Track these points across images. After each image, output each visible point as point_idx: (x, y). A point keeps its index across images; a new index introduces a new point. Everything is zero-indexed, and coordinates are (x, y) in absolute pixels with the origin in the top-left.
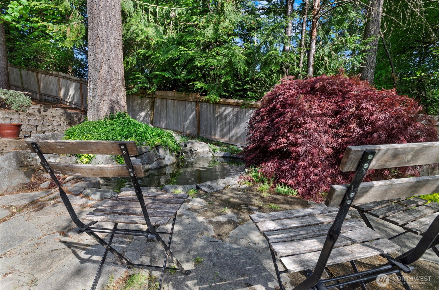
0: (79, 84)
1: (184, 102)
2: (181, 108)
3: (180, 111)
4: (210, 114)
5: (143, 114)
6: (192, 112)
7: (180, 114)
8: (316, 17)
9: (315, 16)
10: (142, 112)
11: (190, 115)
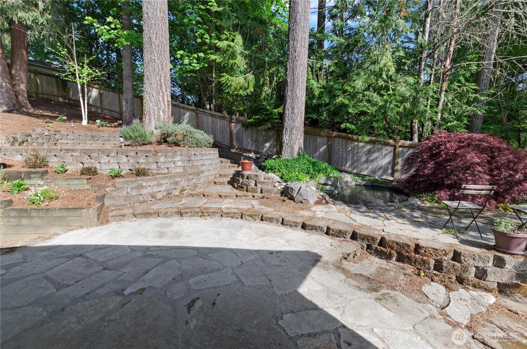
0: (194, 114)
1: (315, 136)
2: (311, 141)
3: (310, 143)
4: (342, 148)
5: (268, 145)
6: (324, 145)
7: (309, 146)
8: (447, 73)
9: (445, 73)
10: (266, 143)
11: (321, 147)
